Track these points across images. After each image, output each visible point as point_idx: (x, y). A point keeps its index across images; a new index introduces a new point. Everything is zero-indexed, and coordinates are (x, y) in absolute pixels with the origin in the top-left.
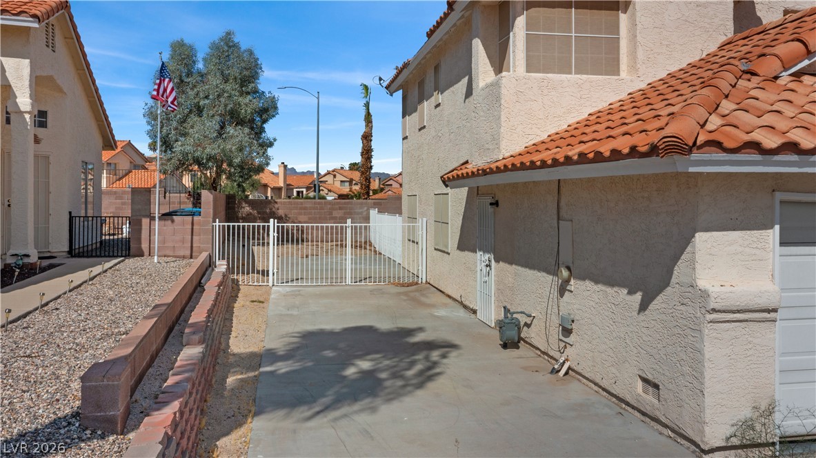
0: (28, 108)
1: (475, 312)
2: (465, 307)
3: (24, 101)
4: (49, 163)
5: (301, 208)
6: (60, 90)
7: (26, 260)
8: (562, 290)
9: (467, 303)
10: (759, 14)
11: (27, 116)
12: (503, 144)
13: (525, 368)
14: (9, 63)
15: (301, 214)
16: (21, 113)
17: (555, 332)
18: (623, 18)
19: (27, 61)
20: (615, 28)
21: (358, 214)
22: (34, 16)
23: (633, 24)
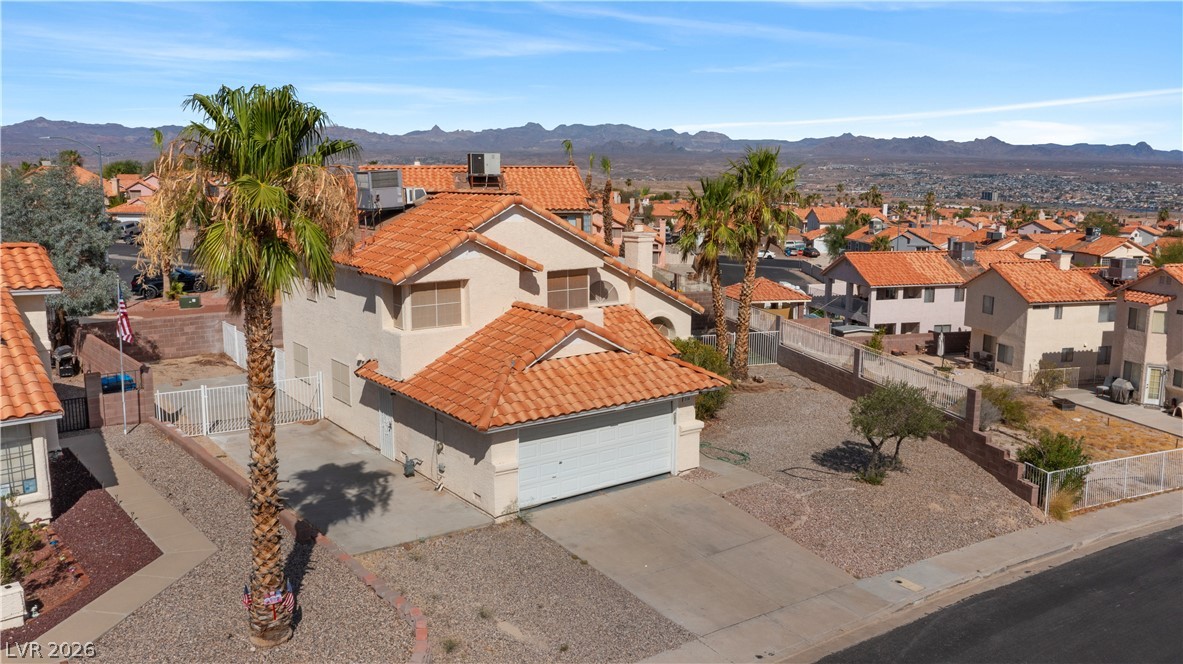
1: (378, 450)
2: (368, 444)
5: (151, 328)
8: (439, 451)
9: (370, 442)
10: (535, 276)
12: (402, 373)
13: (422, 489)
15: (150, 333)
17: (436, 470)
18: (462, 290)
21: (210, 327)
23: (468, 298)
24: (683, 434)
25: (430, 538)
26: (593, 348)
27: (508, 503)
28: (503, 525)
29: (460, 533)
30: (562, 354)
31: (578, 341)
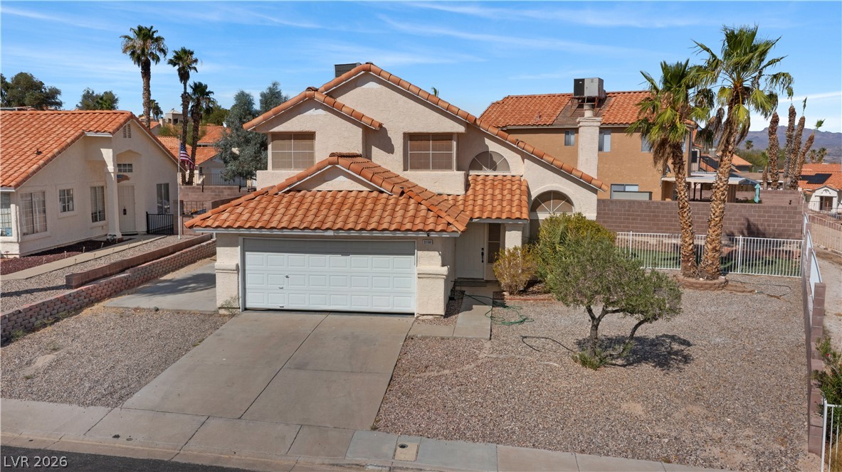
0: (113, 171)
3: (111, 168)
4: (134, 189)
6: (137, 153)
7: (115, 237)
10: (389, 135)
11: (112, 174)
14: (103, 151)
16: (110, 173)
19: (111, 150)
20: (312, 147)
22: (109, 132)
23: (316, 148)
24: (421, 276)
25: (163, 310)
26: (356, 187)
27: (229, 299)
28: (220, 315)
29: (184, 312)
30: (324, 187)
31: (341, 178)
